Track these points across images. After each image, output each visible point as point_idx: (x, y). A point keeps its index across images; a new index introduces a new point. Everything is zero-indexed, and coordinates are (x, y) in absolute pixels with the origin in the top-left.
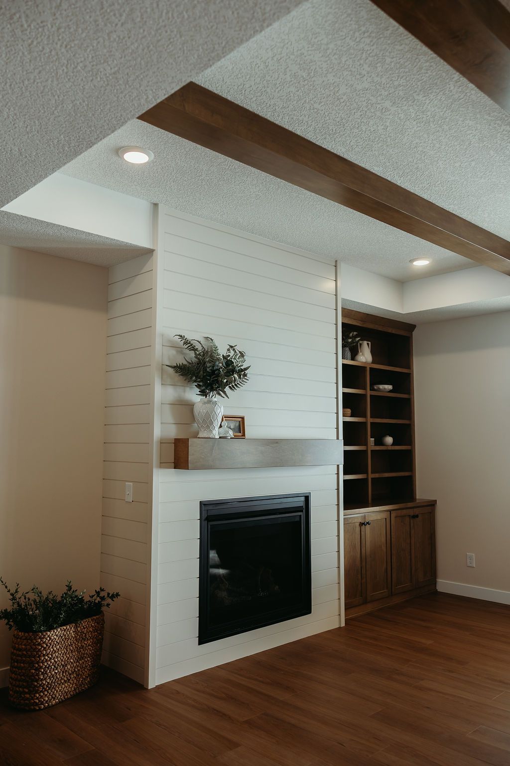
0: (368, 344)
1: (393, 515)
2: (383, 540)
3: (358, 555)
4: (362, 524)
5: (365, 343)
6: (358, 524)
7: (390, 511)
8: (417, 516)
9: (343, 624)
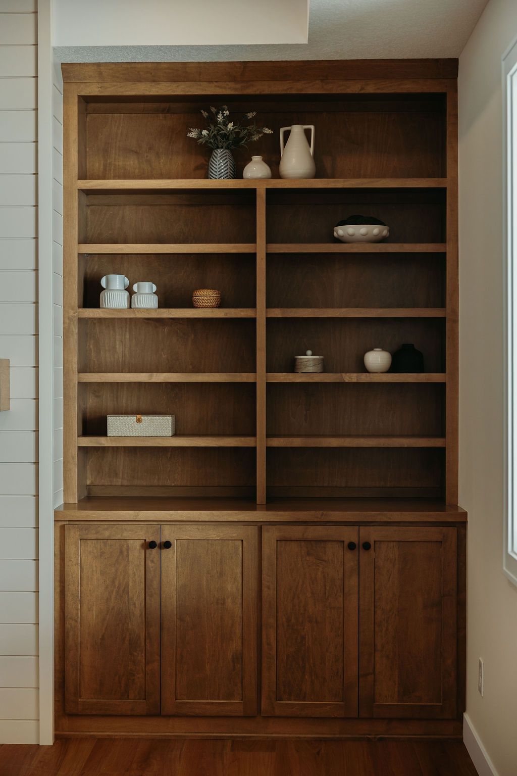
0: (307, 133)
1: (270, 536)
2: (232, 587)
3: (138, 611)
4: (152, 545)
5: (297, 130)
6: (138, 544)
7: (260, 526)
8: (367, 546)
9: (47, 739)
